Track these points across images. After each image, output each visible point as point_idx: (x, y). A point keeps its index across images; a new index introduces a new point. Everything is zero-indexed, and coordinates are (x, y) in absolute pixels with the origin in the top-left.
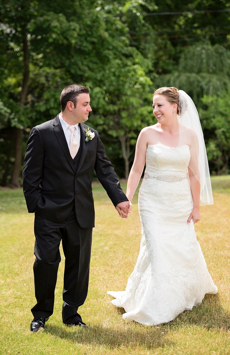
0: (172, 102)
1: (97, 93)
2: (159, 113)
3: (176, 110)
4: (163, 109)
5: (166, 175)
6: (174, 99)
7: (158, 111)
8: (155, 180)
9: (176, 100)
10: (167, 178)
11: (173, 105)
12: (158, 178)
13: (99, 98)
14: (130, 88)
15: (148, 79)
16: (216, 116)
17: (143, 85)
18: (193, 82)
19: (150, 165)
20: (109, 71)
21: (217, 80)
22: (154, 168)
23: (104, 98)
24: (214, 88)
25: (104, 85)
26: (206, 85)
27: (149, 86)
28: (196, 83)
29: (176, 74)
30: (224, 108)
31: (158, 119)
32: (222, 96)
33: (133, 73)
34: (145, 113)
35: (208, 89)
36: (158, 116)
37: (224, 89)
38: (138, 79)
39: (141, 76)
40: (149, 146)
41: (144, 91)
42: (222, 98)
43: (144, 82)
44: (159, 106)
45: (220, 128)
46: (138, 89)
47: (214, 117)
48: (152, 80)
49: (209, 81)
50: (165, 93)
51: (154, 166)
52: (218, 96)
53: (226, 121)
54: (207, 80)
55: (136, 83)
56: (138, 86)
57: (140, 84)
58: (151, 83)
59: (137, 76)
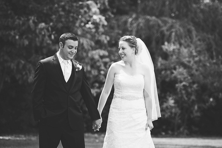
0: (132, 47)
1: (42, 29)
2: (123, 54)
3: (134, 52)
4: (125, 51)
5: (127, 95)
6: (133, 45)
7: (122, 52)
8: (120, 99)
9: (134, 45)
10: (128, 97)
11: (133, 49)
12: (122, 98)
13: (44, 36)
14: (80, 26)
15: (103, 18)
16: (177, 67)
17: (96, 25)
18: (153, 26)
19: (116, 88)
20: (58, 5)
21: (180, 26)
22: (119, 90)
23: (50, 36)
24: (176, 35)
25: (51, 21)
26: (167, 30)
27: (103, 26)
28: (156, 28)
29: (134, 16)
30: (187, 59)
31: (122, 58)
32: (186, 44)
33: (86, 9)
34: (97, 57)
35: (170, 35)
36: (122, 56)
37: (188, 37)
38: (91, 17)
39: (95, 13)
40: (116, 75)
41: (97, 31)
42: (185, 48)
43: (98, 21)
44: (123, 49)
45: (181, 82)
46: (90, 28)
47: (175, 69)
48: (106, 19)
49: (172, 27)
50: (128, 40)
51: (119, 89)
52: (181, 44)
53: (188, 74)
54: (168, 25)
55: (88, 21)
56: (89, 25)
57: (93, 23)
58: (106, 23)
59: (91, 14)
